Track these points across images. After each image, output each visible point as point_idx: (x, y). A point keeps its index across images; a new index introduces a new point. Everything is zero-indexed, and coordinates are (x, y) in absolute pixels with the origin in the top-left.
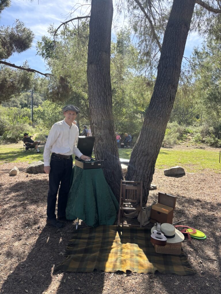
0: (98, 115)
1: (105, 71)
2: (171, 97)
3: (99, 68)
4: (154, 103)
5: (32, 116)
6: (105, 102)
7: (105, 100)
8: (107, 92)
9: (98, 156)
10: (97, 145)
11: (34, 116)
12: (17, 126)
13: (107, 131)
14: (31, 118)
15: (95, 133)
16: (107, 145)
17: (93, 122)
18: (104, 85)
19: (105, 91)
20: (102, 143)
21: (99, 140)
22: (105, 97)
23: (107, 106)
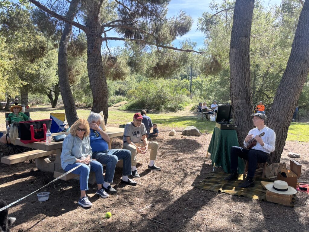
0: (237, 88)
1: (244, 52)
2: (302, 71)
3: (238, 50)
4: (285, 77)
5: (191, 88)
6: (243, 77)
7: (243, 75)
8: (245, 69)
9: (236, 121)
10: (235, 112)
11: (192, 87)
12: (176, 97)
13: (244, 101)
14: (189, 90)
15: (234, 102)
16: (244, 112)
17: (233, 93)
18: (243, 63)
19: (244, 68)
20: (239, 111)
21: (236, 108)
22: (243, 73)
23: (245, 80)
